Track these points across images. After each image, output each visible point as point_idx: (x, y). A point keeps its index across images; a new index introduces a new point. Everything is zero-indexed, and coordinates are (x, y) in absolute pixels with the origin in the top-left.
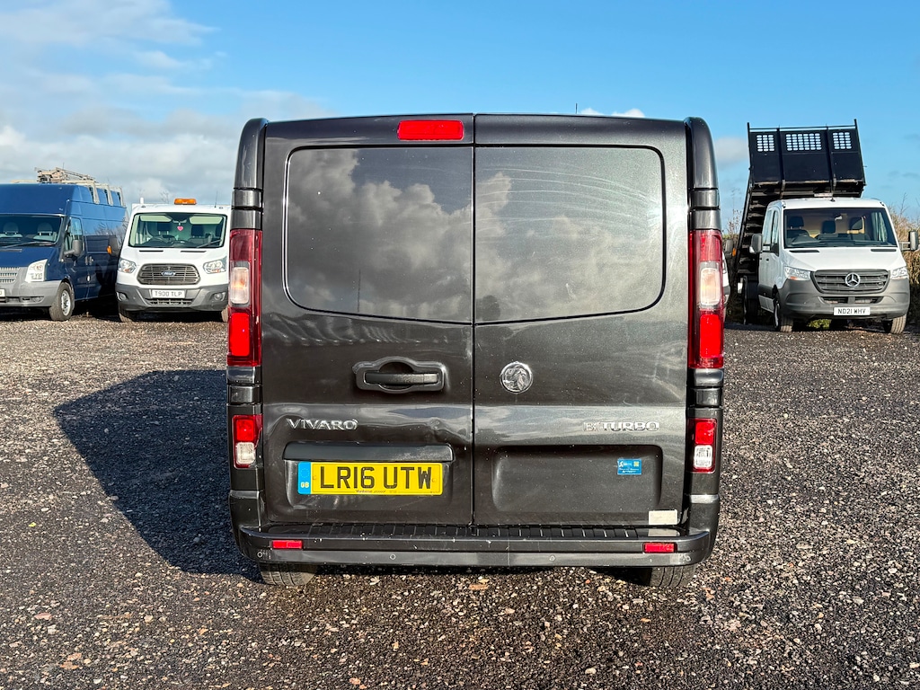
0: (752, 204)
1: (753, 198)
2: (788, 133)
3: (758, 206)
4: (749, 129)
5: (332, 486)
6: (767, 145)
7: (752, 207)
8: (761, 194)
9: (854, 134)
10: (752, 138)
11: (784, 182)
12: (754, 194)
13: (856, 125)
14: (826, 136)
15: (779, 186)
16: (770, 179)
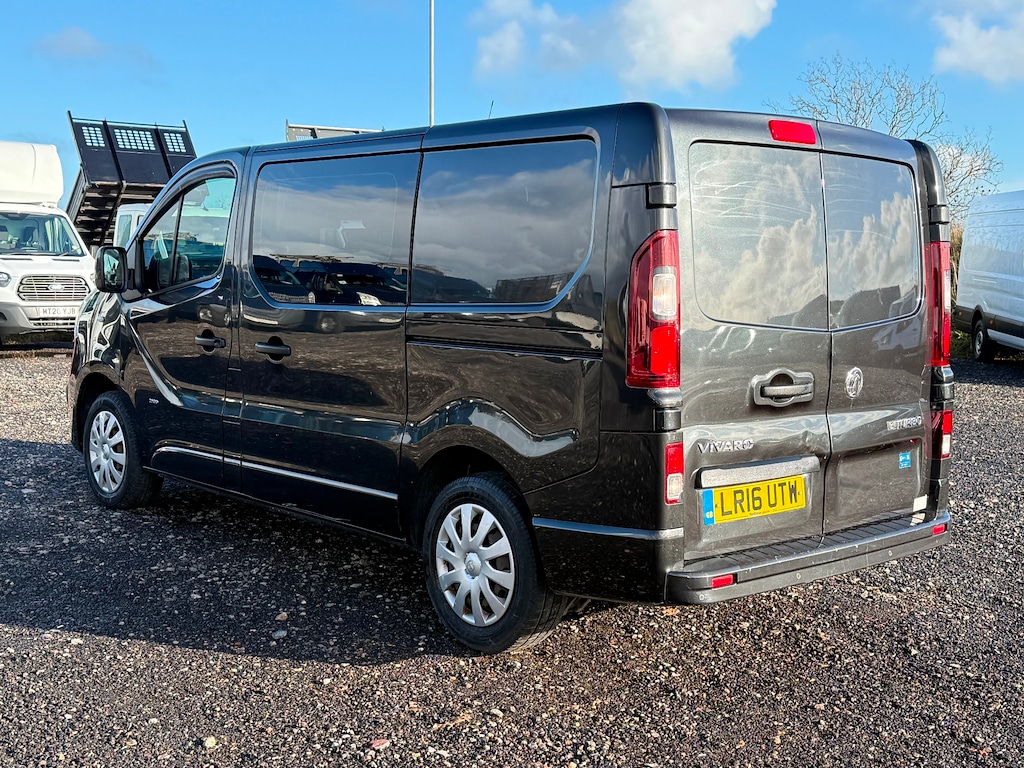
0: (84, 205)
1: (87, 199)
2: (117, 128)
3: (90, 208)
4: (71, 119)
5: (731, 513)
6: (95, 139)
7: (83, 209)
8: (96, 195)
9: (185, 136)
10: (77, 129)
11: (125, 184)
12: (88, 194)
13: (185, 127)
14: (158, 135)
15: (119, 188)
16: (108, 178)
